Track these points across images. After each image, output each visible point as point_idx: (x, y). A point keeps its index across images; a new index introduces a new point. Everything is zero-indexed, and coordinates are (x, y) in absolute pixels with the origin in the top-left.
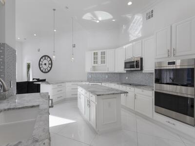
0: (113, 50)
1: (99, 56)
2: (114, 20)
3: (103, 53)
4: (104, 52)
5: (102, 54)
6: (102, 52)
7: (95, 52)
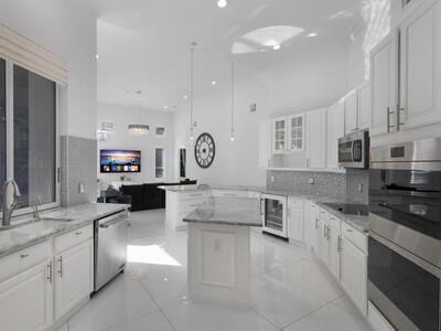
0: (324, 110)
1: (288, 129)
2: (312, 35)
3: (298, 122)
4: (300, 119)
5: (294, 125)
6: (294, 120)
7: (279, 120)
